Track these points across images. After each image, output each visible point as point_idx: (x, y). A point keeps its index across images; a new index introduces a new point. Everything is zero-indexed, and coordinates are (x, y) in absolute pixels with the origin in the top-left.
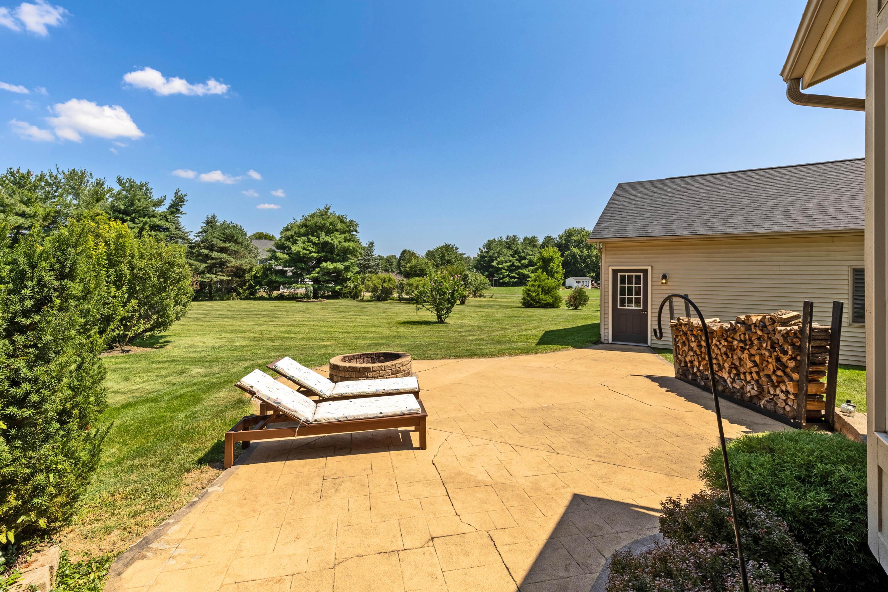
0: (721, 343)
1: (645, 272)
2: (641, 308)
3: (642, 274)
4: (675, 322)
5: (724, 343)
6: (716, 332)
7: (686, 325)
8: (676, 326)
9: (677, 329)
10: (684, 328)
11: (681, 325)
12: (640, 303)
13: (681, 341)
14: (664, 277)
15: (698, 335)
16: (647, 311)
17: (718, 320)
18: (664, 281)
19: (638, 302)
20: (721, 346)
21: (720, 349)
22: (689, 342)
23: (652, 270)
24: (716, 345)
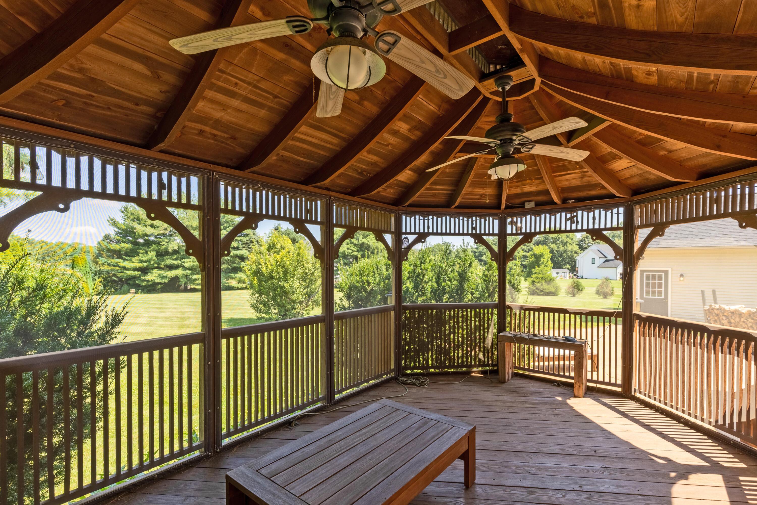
0: (748, 321)
1: (666, 272)
2: (663, 297)
3: (663, 274)
4: (707, 307)
5: (750, 320)
6: (744, 313)
7: (718, 309)
8: (708, 310)
9: (710, 312)
10: (716, 311)
11: (713, 309)
12: (661, 293)
13: (713, 319)
14: (682, 276)
15: (729, 316)
16: (667, 300)
17: (744, 306)
18: (682, 279)
19: (660, 293)
20: (748, 323)
21: (747, 324)
22: (720, 320)
23: (672, 271)
24: (744, 322)
